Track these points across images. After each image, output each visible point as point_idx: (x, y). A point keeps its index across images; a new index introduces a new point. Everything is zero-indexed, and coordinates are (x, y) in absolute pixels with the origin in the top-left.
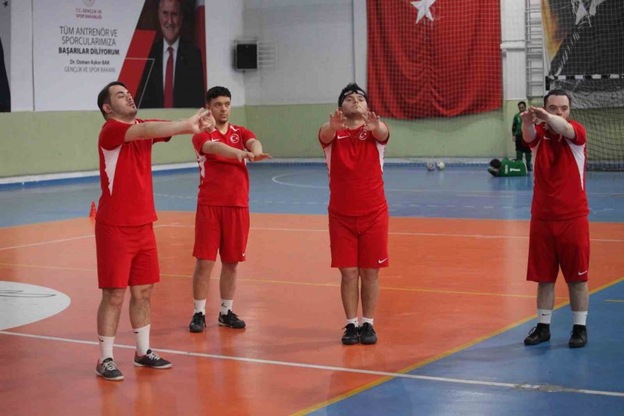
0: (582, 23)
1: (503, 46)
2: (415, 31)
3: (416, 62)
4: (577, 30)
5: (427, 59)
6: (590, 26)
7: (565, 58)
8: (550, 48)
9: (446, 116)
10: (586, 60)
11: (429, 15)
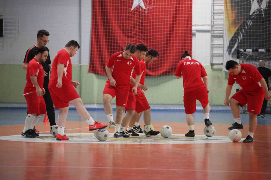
0: (255, 14)
1: (194, 28)
2: (130, 15)
3: (131, 37)
4: (250, 19)
5: (139, 35)
6: (264, 16)
7: (241, 37)
8: (229, 30)
9: (152, 76)
10: (257, 39)
11: (142, 5)
